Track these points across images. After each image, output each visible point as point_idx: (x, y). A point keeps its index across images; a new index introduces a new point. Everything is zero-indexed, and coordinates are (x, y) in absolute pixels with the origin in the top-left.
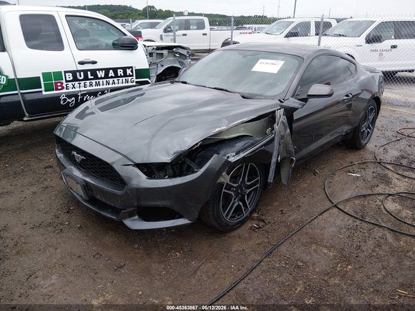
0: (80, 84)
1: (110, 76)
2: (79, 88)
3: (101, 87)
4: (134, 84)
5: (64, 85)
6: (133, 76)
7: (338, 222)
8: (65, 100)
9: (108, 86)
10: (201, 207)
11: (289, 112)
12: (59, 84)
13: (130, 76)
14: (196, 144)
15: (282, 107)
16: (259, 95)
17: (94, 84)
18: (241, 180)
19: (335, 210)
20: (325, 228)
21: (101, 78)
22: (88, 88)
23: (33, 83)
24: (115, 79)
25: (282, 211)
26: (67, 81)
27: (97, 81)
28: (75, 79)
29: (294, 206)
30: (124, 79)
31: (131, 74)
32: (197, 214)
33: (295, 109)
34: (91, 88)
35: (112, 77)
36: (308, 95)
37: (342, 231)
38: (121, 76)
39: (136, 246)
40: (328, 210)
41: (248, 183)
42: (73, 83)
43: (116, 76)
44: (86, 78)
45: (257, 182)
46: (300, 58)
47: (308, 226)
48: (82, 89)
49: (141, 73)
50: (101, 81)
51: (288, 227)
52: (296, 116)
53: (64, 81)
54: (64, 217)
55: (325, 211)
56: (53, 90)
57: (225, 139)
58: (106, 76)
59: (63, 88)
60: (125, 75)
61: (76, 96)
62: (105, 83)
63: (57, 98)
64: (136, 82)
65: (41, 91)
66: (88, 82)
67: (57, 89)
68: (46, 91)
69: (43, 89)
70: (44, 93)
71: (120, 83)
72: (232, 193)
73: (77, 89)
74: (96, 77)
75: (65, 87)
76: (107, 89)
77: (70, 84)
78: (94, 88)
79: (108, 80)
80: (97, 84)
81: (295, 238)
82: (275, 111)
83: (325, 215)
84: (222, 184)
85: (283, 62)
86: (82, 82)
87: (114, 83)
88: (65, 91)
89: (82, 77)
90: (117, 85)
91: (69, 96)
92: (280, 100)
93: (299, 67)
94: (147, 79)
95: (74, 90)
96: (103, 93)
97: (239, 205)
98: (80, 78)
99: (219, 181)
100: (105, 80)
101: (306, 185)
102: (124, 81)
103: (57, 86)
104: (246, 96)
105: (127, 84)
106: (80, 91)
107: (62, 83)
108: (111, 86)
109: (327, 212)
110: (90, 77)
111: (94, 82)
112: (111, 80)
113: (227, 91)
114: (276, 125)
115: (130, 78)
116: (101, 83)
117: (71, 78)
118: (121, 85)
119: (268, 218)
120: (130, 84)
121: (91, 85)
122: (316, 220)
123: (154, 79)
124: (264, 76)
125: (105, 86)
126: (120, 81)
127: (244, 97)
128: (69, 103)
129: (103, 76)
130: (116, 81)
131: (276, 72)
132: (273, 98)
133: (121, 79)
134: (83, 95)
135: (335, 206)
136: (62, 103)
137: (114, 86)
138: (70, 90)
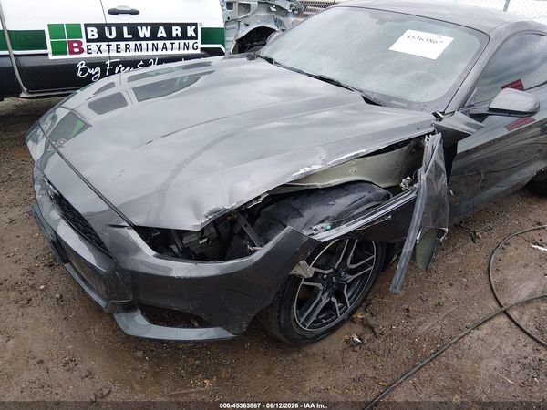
0: (109, 45)
1: (159, 36)
2: (108, 52)
3: (144, 53)
4: (198, 51)
5: (84, 47)
6: (196, 38)
7: (507, 349)
8: (84, 71)
9: (155, 53)
10: (253, 315)
11: (451, 140)
12: (75, 45)
13: (192, 38)
14: (257, 198)
15: (438, 129)
16: (396, 99)
17: (132, 47)
18: (340, 261)
19: (503, 320)
20: (481, 358)
21: (145, 39)
22: (123, 54)
23: (34, 39)
24: (168, 43)
25: (407, 310)
26: (88, 40)
27: (138, 43)
28: (102, 38)
29: (431, 303)
30: (182, 42)
31: (194, 35)
32: (245, 326)
33: (463, 135)
34: (128, 54)
35: (162, 38)
36: (491, 109)
37: (512, 370)
38: (177, 38)
39: (140, 354)
40: (491, 318)
41: (353, 266)
42: (99, 44)
43: (169, 37)
44: (120, 37)
45: (370, 262)
46: (483, 35)
47: (450, 350)
48: (114, 54)
49: (209, 35)
50: (144, 43)
51: (415, 348)
52: (462, 146)
53: (83, 40)
54: (43, 273)
55: (485, 322)
56: (65, 53)
57: (318, 189)
58: (153, 36)
59: (82, 51)
60: (184, 36)
61: (102, 65)
62: (150, 46)
63: (71, 68)
64: (202, 49)
65: (47, 54)
66: (122, 44)
67: (72, 52)
68: (54, 53)
69: (49, 50)
70: (51, 57)
71: (176, 49)
72: (320, 285)
73: (105, 54)
74: (136, 37)
75: (85, 49)
76: (153, 57)
77: (94, 46)
78: (133, 53)
79: (155, 42)
80: (138, 48)
81: (424, 375)
82: (424, 136)
83: (486, 328)
84: (298, 278)
85: (452, 39)
86: (114, 44)
87: (165, 48)
88: (84, 55)
89: (114, 36)
90: (169, 52)
91: (92, 65)
92: (435, 115)
93: (480, 52)
94: (220, 46)
95: (99, 55)
96: (146, 63)
97: (330, 302)
98: (111, 37)
99: (293, 272)
100: (150, 43)
101: (456, 261)
102: (182, 46)
103: (72, 48)
104: (372, 98)
105: (186, 52)
106: (110, 58)
107: (80, 43)
108: (160, 52)
109: (488, 323)
110: (126, 36)
111: (132, 44)
112: (160, 44)
113: (338, 84)
114: (422, 168)
115: (191, 42)
116: (144, 47)
117: (96, 36)
118: (176, 52)
119: (381, 324)
120: (191, 51)
121: (127, 49)
122: (467, 339)
123: (231, 46)
124: (411, 62)
125: (150, 53)
126: (176, 46)
127: (368, 101)
128: (91, 75)
129: (148, 36)
130: (169, 46)
131: (434, 57)
132: (422, 107)
133: (177, 42)
134: (114, 65)
135: (505, 311)
136: (79, 74)
137: (164, 52)
138: (94, 55)
